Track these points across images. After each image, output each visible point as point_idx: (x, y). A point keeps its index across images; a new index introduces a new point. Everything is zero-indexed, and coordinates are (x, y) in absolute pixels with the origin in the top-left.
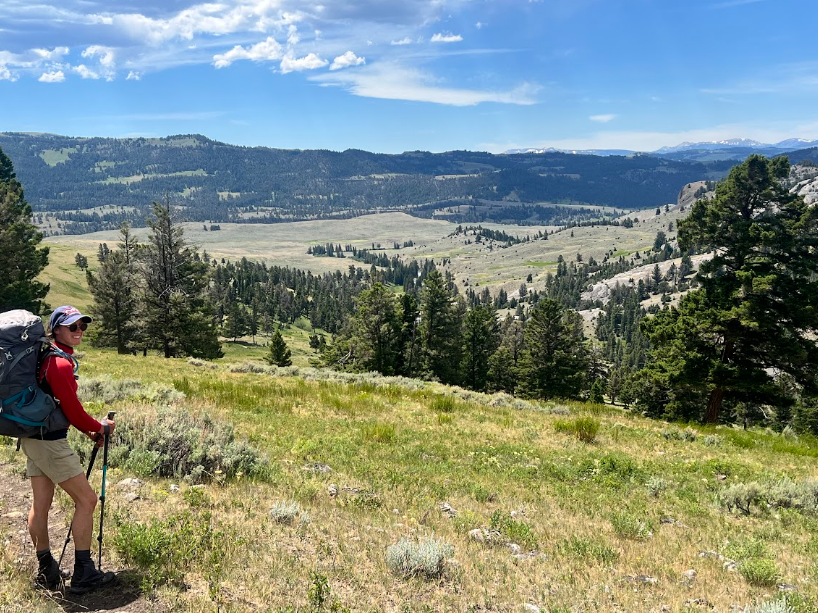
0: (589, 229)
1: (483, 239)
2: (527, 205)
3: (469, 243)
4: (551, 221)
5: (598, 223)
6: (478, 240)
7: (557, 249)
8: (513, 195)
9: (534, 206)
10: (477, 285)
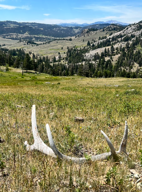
0: (60, 41)
1: (29, 43)
2: (31, 36)
3: (25, 44)
4: (39, 40)
5: (62, 39)
6: (28, 44)
7: (56, 46)
8: (27, 33)
9: (33, 36)
10: (42, 55)
